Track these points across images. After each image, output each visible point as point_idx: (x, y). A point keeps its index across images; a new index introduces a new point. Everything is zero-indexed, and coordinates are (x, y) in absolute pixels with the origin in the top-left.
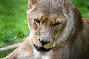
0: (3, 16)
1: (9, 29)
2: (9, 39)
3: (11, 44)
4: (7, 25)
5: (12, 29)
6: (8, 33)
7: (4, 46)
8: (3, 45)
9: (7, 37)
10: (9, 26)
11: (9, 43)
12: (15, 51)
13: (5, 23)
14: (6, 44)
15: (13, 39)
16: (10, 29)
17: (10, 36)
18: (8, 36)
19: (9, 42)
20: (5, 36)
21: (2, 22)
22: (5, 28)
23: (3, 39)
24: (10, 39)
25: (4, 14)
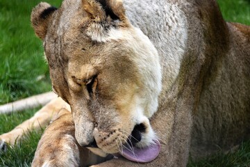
0: (6, 16)
1: (21, 52)
2: (22, 80)
3: (27, 97)
4: (17, 42)
5: (29, 53)
6: (19, 64)
7: (8, 100)
8: (5, 98)
9: (18, 76)
10: (23, 45)
11: (21, 93)
13: (11, 34)
14: (14, 96)
15: (32, 82)
16: (24, 52)
17: (25, 73)
18: (18, 72)
19: (23, 89)
20: (11, 73)
21: (4, 32)
22: (11, 49)
23: (4, 79)
24: (25, 82)
25: (8, 9)
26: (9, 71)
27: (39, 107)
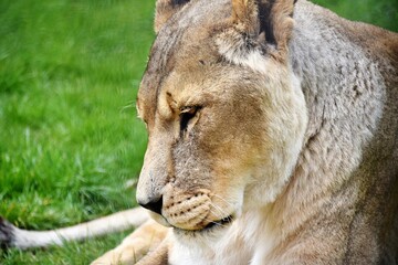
0: (75, 85)
1: (100, 142)
2: (102, 187)
3: (110, 213)
4: (94, 128)
5: (114, 143)
6: (97, 161)
7: (79, 218)
8: (75, 216)
9: (94, 180)
10: (103, 131)
11: (101, 207)
12: (128, 241)
13: (84, 114)
14: (90, 213)
15: (117, 190)
16: (105, 142)
17: (106, 176)
18: (96, 174)
19: (103, 201)
20: (84, 176)
21: (72, 111)
22: (85, 138)
23: (74, 185)
24: (106, 191)
25: (79, 74)
26: (81, 173)
27: (130, 230)
